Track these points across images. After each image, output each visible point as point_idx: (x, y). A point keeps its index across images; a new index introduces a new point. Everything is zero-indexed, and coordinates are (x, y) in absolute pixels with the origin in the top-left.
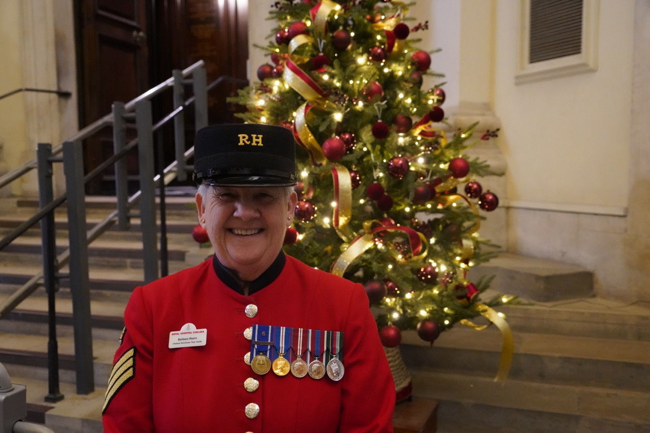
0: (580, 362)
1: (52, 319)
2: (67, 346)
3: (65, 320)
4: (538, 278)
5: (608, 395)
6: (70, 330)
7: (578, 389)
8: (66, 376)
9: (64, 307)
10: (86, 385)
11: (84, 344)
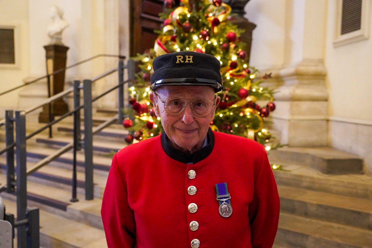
0: (327, 208)
1: (75, 163)
2: (81, 177)
3: (81, 164)
4: (325, 160)
5: (339, 228)
6: (83, 169)
7: (323, 223)
8: (81, 191)
9: (81, 158)
10: (90, 196)
11: (89, 176)
